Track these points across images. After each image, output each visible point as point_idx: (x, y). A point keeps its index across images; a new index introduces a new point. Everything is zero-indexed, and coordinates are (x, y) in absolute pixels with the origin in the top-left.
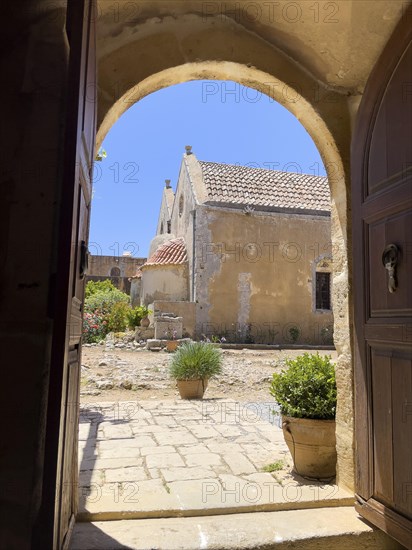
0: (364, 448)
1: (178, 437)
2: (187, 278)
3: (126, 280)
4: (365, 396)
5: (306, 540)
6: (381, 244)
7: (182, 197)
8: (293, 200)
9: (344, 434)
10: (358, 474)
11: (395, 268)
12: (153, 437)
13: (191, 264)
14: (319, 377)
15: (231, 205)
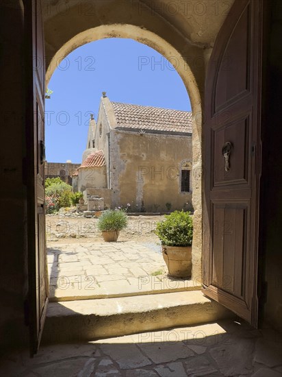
0: (207, 260)
1: (104, 260)
2: (106, 174)
3: (69, 177)
4: (209, 231)
5: (175, 307)
6: (221, 142)
7: (101, 125)
8: (168, 126)
9: (197, 253)
10: (204, 273)
11: (229, 157)
12: (89, 261)
13: (108, 166)
14: (183, 224)
15: (131, 129)
